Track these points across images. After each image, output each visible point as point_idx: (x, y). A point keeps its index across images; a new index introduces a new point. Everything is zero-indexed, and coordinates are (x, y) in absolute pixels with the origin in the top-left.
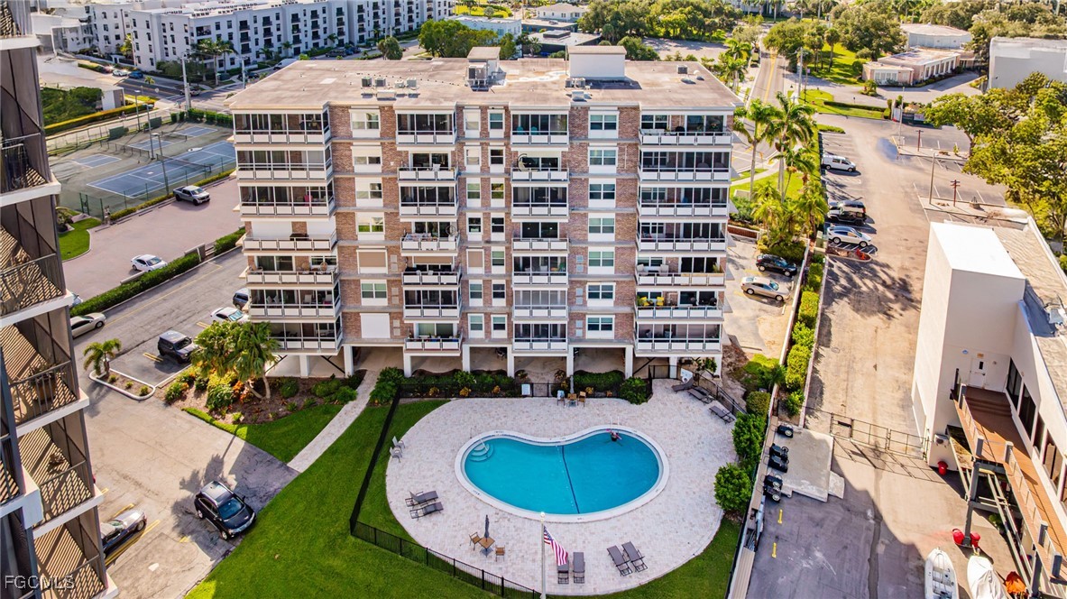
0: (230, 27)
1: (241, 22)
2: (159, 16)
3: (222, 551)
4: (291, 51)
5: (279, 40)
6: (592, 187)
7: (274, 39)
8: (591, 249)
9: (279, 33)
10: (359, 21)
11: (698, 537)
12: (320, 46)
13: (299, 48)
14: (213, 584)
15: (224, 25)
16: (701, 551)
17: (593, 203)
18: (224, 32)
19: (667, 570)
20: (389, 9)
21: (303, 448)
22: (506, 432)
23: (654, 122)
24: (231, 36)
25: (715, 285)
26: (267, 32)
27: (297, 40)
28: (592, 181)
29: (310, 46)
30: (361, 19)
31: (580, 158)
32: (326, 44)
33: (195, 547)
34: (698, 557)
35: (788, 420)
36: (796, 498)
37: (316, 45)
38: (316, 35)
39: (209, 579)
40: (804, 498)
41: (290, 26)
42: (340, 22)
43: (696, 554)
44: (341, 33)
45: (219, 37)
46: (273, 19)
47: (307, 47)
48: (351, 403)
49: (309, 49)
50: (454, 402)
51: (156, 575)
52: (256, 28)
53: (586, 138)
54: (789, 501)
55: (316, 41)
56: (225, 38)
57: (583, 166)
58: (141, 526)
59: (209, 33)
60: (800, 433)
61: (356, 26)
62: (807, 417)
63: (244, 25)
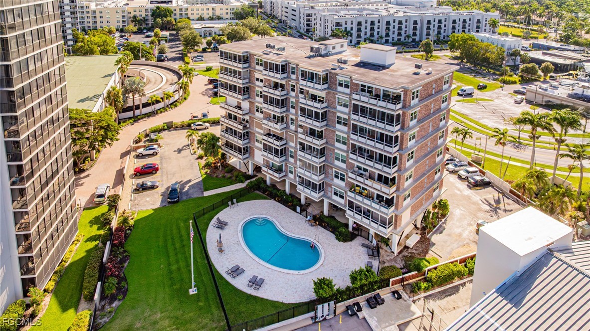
0: (352, 24)
1: (358, 22)
2: (325, 16)
3: (164, 205)
4: (384, 40)
5: (378, 34)
6: (338, 117)
7: (375, 33)
8: (336, 151)
9: (378, 30)
10: (427, 29)
11: (293, 297)
12: (401, 40)
13: (388, 40)
14: (152, 212)
15: (349, 23)
16: (287, 302)
17: (338, 126)
18: (349, 26)
19: (265, 297)
20: (448, 25)
21: (213, 189)
22: (274, 220)
23: (366, 89)
24: (352, 29)
25: (385, 193)
26: (372, 29)
27: (387, 35)
28: (338, 114)
29: (396, 39)
30: (428, 28)
31: (333, 100)
32: (405, 40)
33: (161, 200)
34: (283, 303)
35: (408, 292)
36: (363, 321)
37: (399, 40)
38: (400, 34)
39: (153, 210)
40: (366, 324)
41: (384, 27)
42: (415, 28)
43: (284, 302)
44: (414, 34)
45: (346, 28)
46: (376, 22)
47: (393, 40)
48: (241, 183)
49: (394, 41)
50: (272, 201)
51: (146, 201)
52: (366, 26)
53: (336, 90)
54: (357, 319)
55: (399, 37)
56: (349, 29)
57: (334, 104)
58: (156, 187)
59: (341, 26)
60: (406, 301)
61: (425, 32)
62: (422, 299)
63: (359, 24)
